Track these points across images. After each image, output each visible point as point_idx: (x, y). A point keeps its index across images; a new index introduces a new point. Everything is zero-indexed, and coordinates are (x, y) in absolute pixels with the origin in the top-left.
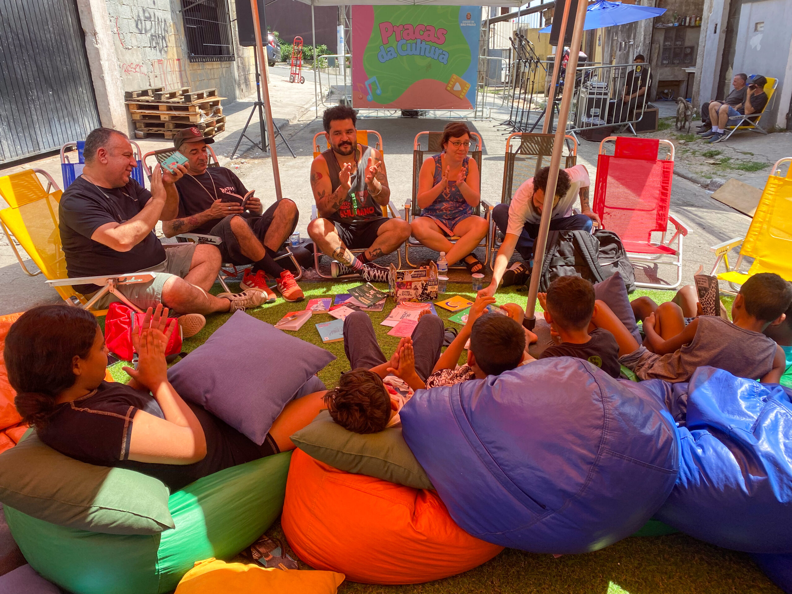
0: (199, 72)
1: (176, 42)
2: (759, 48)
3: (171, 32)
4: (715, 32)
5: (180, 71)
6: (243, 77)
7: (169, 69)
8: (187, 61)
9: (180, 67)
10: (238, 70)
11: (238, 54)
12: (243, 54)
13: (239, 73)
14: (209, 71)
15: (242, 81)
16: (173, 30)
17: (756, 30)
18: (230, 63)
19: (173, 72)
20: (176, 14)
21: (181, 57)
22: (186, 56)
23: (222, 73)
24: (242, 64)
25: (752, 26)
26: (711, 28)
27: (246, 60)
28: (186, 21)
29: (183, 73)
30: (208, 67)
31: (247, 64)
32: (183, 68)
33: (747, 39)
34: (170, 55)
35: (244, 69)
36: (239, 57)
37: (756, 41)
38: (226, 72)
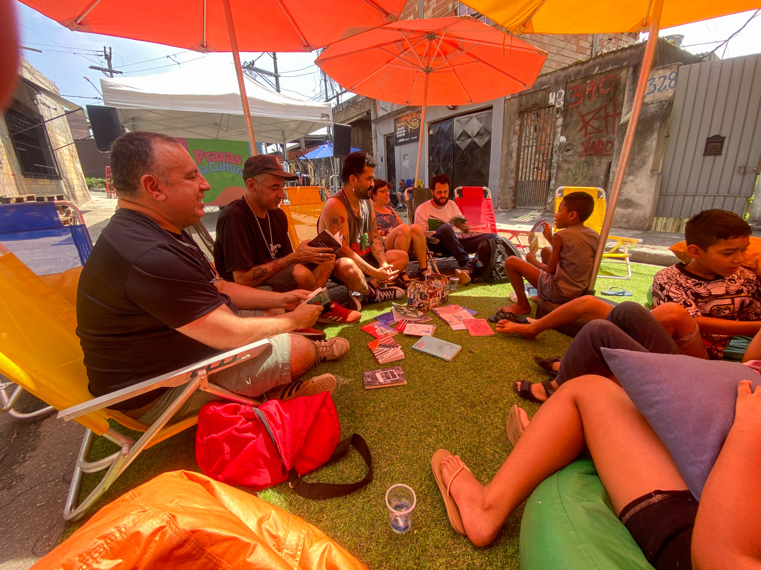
0: (33, 186)
1: (9, 161)
2: (408, 167)
3: (3, 152)
4: (382, 161)
5: (17, 184)
6: (70, 193)
7: (6, 182)
8: (22, 177)
9: (15, 180)
10: (66, 188)
11: (63, 176)
12: (67, 176)
13: (67, 190)
14: (42, 187)
15: (71, 196)
16: (4, 150)
17: (404, 158)
18: (58, 182)
19: (10, 184)
20: (6, 138)
21: (15, 173)
22: (20, 173)
23: (53, 189)
24: (68, 183)
25: (402, 157)
26: (379, 159)
27: (70, 180)
28: (16, 145)
29: (20, 186)
30: (40, 183)
31: (71, 184)
32: (18, 182)
33: (401, 163)
34: (5, 171)
35: (70, 187)
36: (64, 178)
37: (406, 163)
38: (56, 188)
